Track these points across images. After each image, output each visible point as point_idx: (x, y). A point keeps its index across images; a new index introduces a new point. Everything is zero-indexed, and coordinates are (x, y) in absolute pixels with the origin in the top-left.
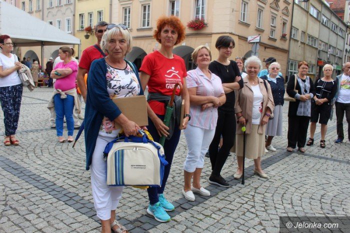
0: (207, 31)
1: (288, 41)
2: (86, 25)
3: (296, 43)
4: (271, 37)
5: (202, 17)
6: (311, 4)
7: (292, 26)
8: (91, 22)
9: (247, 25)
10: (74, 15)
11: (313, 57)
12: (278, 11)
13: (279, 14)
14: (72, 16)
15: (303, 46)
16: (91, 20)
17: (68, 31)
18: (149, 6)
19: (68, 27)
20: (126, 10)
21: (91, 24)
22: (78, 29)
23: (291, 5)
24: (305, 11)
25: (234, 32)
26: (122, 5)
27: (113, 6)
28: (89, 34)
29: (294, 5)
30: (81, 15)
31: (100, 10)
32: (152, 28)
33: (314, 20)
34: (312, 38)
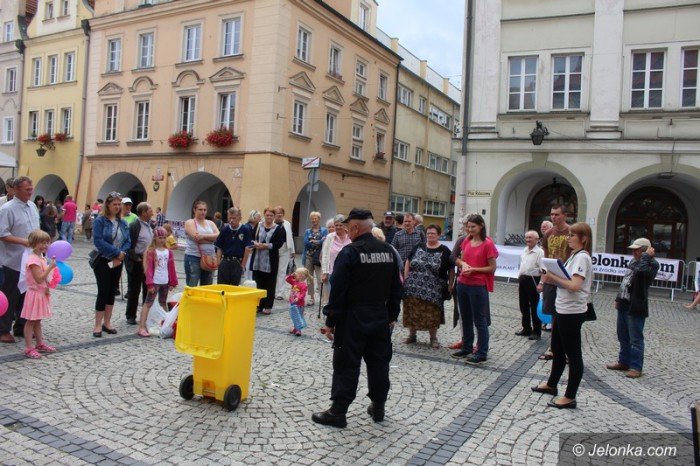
0: (237, 148)
1: (388, 164)
2: (41, 132)
3: (406, 167)
4: (354, 157)
5: (232, 125)
6: (432, 104)
7: (394, 139)
8: (50, 126)
9: (307, 140)
10: (20, 113)
11: (441, 189)
12: (366, 116)
13: (370, 120)
14: (17, 115)
15: (420, 171)
16: (50, 123)
17: (9, 140)
18: (147, 105)
19: (9, 133)
20: (110, 109)
21: (50, 131)
22: (27, 138)
23: (392, 107)
24: (421, 115)
25: (279, 151)
26: (103, 100)
27: (89, 103)
28: (44, 148)
29: (399, 107)
30: (33, 114)
31: (66, 106)
32: (151, 141)
33: (440, 129)
34: (439, 158)
